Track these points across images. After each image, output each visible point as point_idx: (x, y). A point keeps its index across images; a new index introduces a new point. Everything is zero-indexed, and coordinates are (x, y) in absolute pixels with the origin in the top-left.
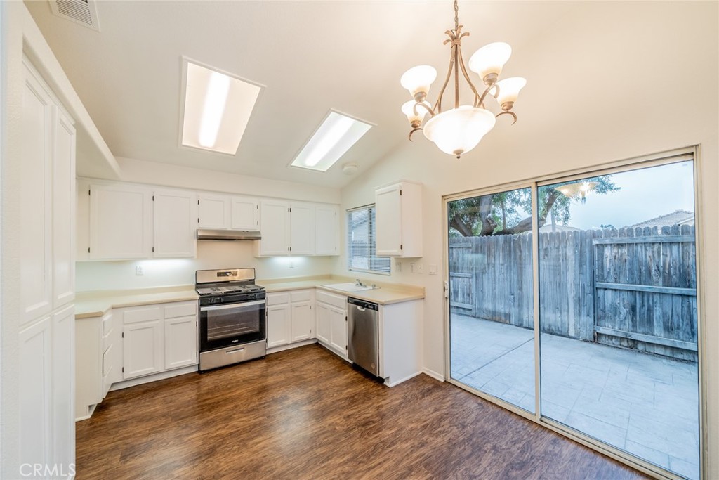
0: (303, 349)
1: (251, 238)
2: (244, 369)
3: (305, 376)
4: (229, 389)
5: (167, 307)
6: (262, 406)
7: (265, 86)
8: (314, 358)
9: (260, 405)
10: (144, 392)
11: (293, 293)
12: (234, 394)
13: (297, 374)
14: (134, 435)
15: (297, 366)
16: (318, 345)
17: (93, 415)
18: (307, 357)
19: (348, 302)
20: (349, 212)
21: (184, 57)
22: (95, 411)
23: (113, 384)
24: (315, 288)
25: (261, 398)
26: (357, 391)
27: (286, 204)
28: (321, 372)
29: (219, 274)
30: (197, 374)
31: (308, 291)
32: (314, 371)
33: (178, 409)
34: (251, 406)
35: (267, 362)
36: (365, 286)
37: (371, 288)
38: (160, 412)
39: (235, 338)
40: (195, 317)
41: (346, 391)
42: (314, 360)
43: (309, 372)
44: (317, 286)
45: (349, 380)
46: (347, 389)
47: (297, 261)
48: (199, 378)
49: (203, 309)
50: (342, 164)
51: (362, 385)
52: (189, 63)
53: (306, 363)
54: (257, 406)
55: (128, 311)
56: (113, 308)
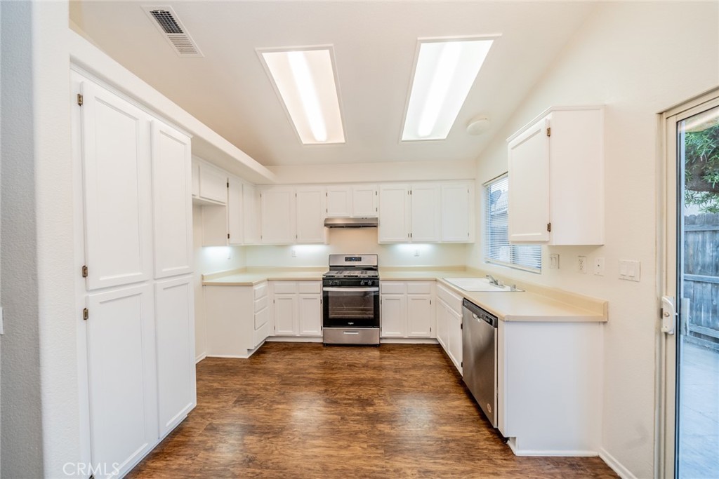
0: (420, 348)
1: (368, 225)
2: (355, 353)
3: (405, 383)
4: (333, 369)
5: (301, 284)
6: (345, 402)
7: (332, 45)
8: (426, 363)
9: (345, 399)
10: (284, 349)
11: (410, 284)
12: (333, 377)
13: (397, 376)
14: (254, 384)
15: (402, 367)
16: (439, 347)
17: (250, 357)
18: (419, 359)
19: (463, 305)
20: (487, 186)
21: (256, 49)
22: (254, 354)
23: (269, 337)
24: (436, 280)
25: (350, 392)
26: (459, 435)
27: (406, 187)
28: (425, 384)
29: (347, 259)
30: (322, 345)
31: (428, 284)
32: (418, 380)
33: (289, 373)
34: (337, 396)
35: (381, 351)
36: (502, 286)
37: (508, 288)
38: (279, 371)
39: (351, 320)
40: (319, 295)
41: (443, 428)
42: (425, 366)
43: (411, 379)
44: (438, 278)
45: (455, 412)
46: (446, 424)
47: (424, 249)
48: (322, 350)
49: (326, 289)
50: (464, 120)
51: (470, 429)
52: (263, 54)
53: (414, 367)
54: (341, 399)
55: (277, 284)
56: (268, 280)
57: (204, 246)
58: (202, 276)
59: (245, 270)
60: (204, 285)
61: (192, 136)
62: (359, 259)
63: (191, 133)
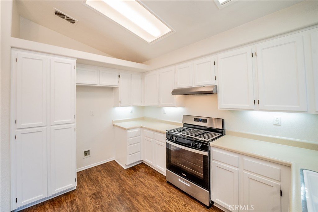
29: (195, 120)
40: (165, 144)
55: (145, 131)
56: (141, 127)
57: (114, 107)
58: (113, 121)
59: (143, 119)
60: (114, 125)
61: (76, 59)
62: (205, 121)
63: (75, 58)
